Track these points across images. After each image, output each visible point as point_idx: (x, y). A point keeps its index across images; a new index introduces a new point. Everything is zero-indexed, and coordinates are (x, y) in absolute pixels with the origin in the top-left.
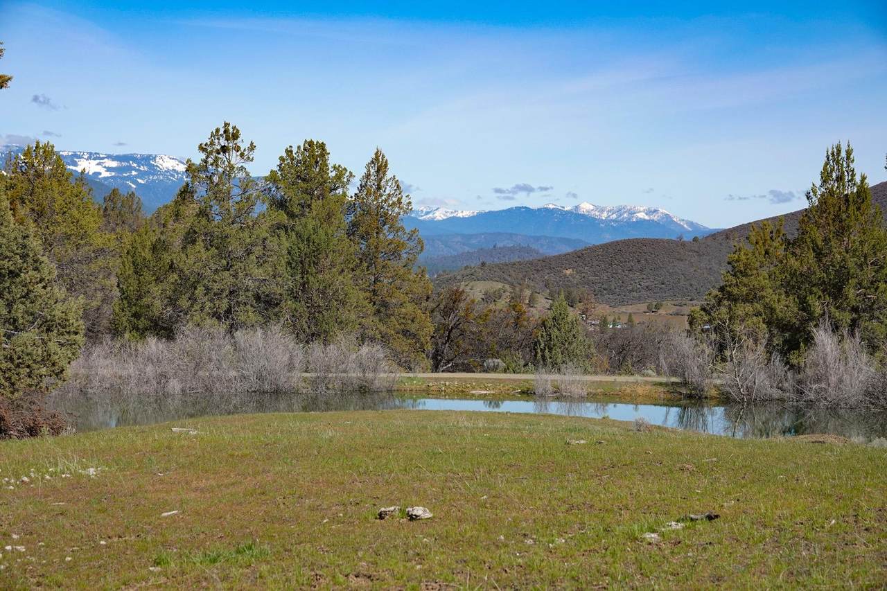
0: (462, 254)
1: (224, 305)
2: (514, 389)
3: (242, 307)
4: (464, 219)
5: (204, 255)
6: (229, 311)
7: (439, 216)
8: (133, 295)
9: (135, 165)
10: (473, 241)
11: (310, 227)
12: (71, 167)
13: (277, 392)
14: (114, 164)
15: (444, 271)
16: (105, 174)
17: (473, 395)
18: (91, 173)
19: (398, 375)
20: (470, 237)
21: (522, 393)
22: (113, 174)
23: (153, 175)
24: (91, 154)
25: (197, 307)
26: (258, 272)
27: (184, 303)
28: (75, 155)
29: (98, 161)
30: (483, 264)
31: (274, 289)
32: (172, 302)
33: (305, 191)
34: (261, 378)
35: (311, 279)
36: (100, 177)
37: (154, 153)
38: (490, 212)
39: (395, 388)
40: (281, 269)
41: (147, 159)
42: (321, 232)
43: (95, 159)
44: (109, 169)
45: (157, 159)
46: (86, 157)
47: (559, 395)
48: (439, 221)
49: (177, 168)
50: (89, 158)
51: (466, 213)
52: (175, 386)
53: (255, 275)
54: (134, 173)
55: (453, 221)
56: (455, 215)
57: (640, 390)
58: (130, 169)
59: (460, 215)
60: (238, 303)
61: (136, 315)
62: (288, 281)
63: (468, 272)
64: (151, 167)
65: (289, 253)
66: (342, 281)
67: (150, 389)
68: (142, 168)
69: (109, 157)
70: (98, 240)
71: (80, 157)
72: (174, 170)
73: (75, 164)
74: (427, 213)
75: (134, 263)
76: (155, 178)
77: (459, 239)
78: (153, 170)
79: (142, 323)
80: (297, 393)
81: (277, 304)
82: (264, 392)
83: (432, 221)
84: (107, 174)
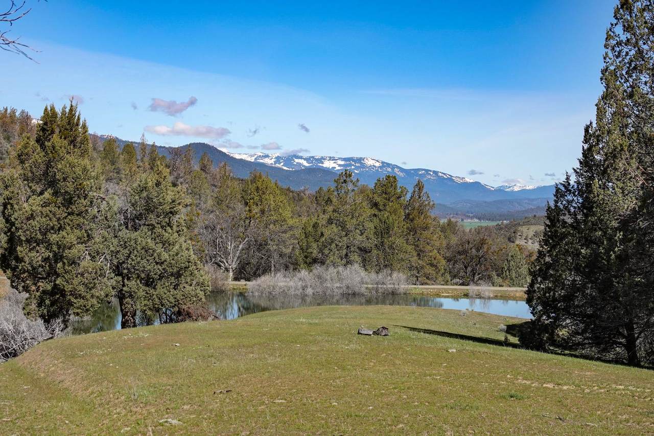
0: (528, 209)
1: (344, 252)
2: (461, 293)
3: (352, 253)
4: (529, 190)
5: (335, 230)
6: (346, 255)
7: (516, 189)
8: (305, 248)
9: (353, 163)
10: (535, 203)
11: (385, 216)
12: (320, 165)
13: (354, 294)
14: (343, 163)
15: (514, 220)
16: (338, 168)
17: (443, 296)
18: (330, 168)
19: (410, 287)
20: (533, 200)
21: (464, 295)
22: (342, 168)
23: (363, 168)
24: (330, 157)
25: (332, 253)
26: (360, 238)
27: (326, 251)
28: (323, 158)
29: (334, 161)
30: (535, 216)
31: (367, 245)
32: (321, 251)
33: (386, 199)
34: (348, 287)
35: (385, 240)
36: (335, 169)
37: (363, 157)
38: (544, 187)
39: (408, 292)
40: (371, 236)
41: (360, 160)
42: (391, 218)
43: (332, 160)
44: (340, 165)
45: (365, 160)
46: (328, 159)
47: (479, 296)
48: (516, 191)
49: (375, 165)
50: (330, 160)
51: (531, 187)
52: (310, 291)
53: (359, 239)
54: (353, 167)
55: (524, 191)
56: (524, 188)
57: (518, 295)
58: (351, 165)
59: (528, 188)
60: (350, 252)
61: (306, 257)
62: (374, 241)
63: (526, 220)
64: (361, 163)
65: (375, 228)
66: (399, 241)
67: (298, 292)
68: (357, 165)
69: (339, 159)
70: (291, 222)
71: (324, 159)
72: (374, 166)
73: (323, 163)
74: (510, 187)
75: (305, 233)
76: (364, 170)
77: (527, 201)
78: (363, 166)
79: (309, 260)
80: (363, 295)
81: (370, 252)
82: (349, 294)
83: (512, 192)
84: (339, 168)
